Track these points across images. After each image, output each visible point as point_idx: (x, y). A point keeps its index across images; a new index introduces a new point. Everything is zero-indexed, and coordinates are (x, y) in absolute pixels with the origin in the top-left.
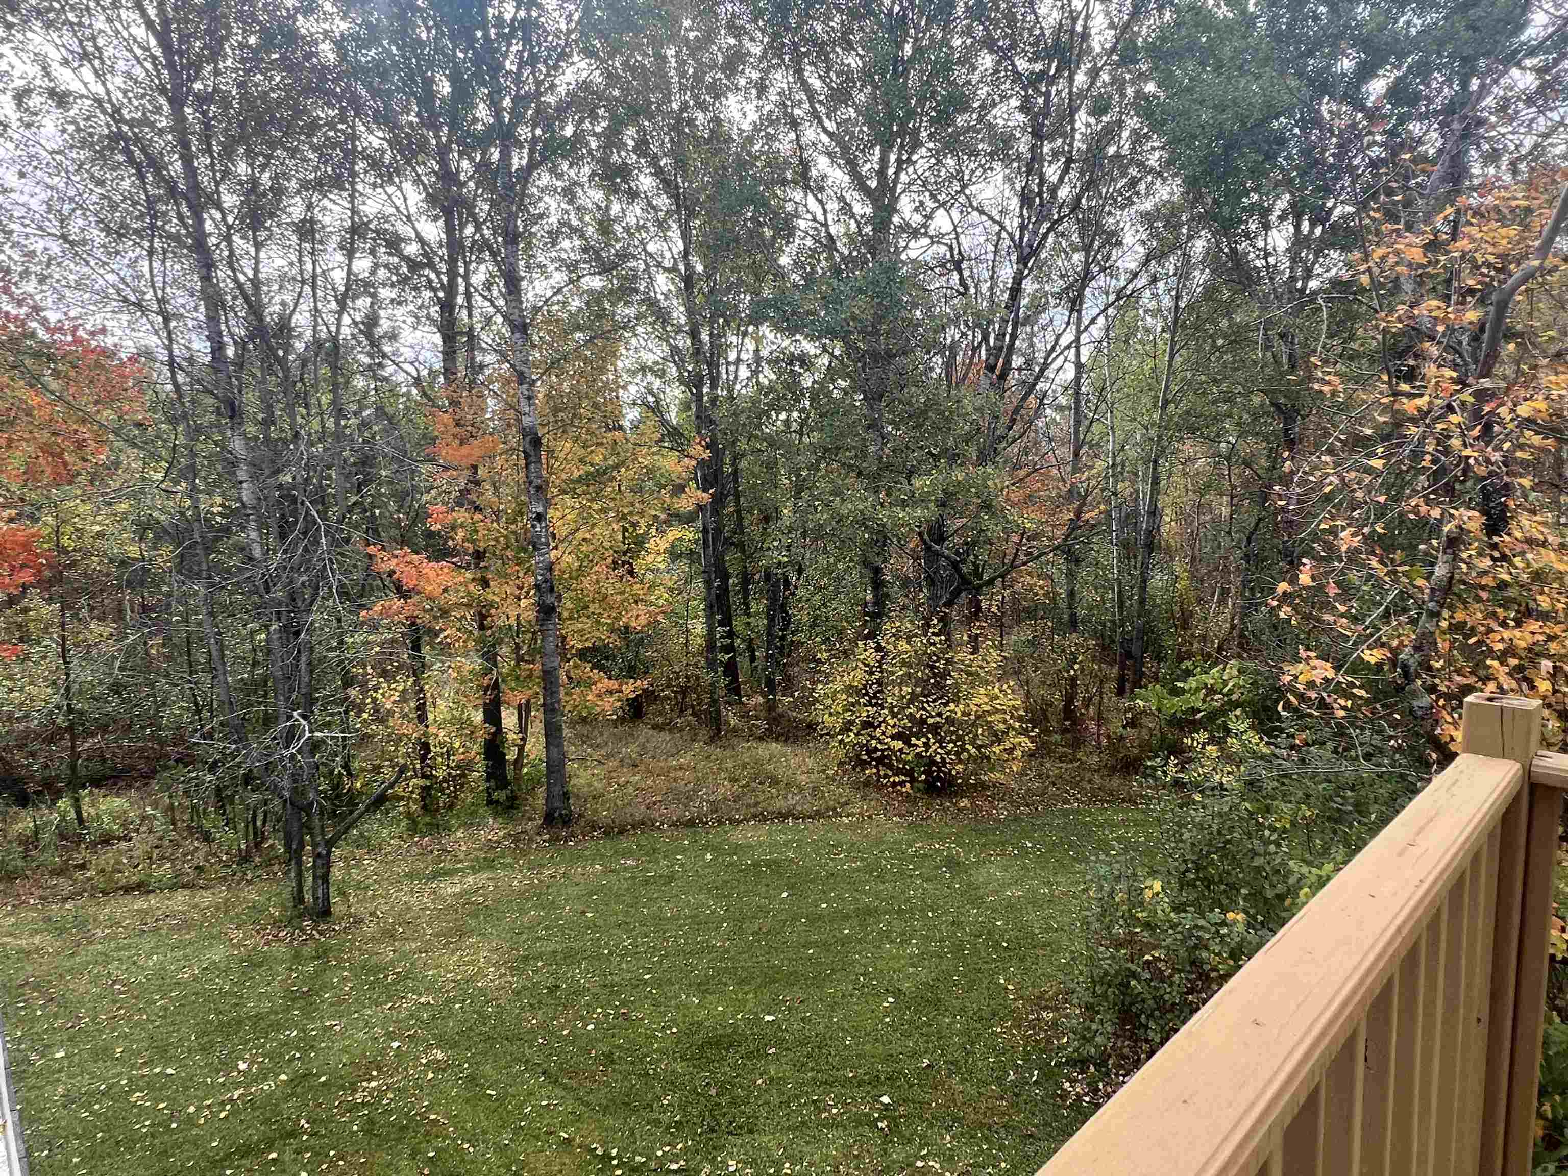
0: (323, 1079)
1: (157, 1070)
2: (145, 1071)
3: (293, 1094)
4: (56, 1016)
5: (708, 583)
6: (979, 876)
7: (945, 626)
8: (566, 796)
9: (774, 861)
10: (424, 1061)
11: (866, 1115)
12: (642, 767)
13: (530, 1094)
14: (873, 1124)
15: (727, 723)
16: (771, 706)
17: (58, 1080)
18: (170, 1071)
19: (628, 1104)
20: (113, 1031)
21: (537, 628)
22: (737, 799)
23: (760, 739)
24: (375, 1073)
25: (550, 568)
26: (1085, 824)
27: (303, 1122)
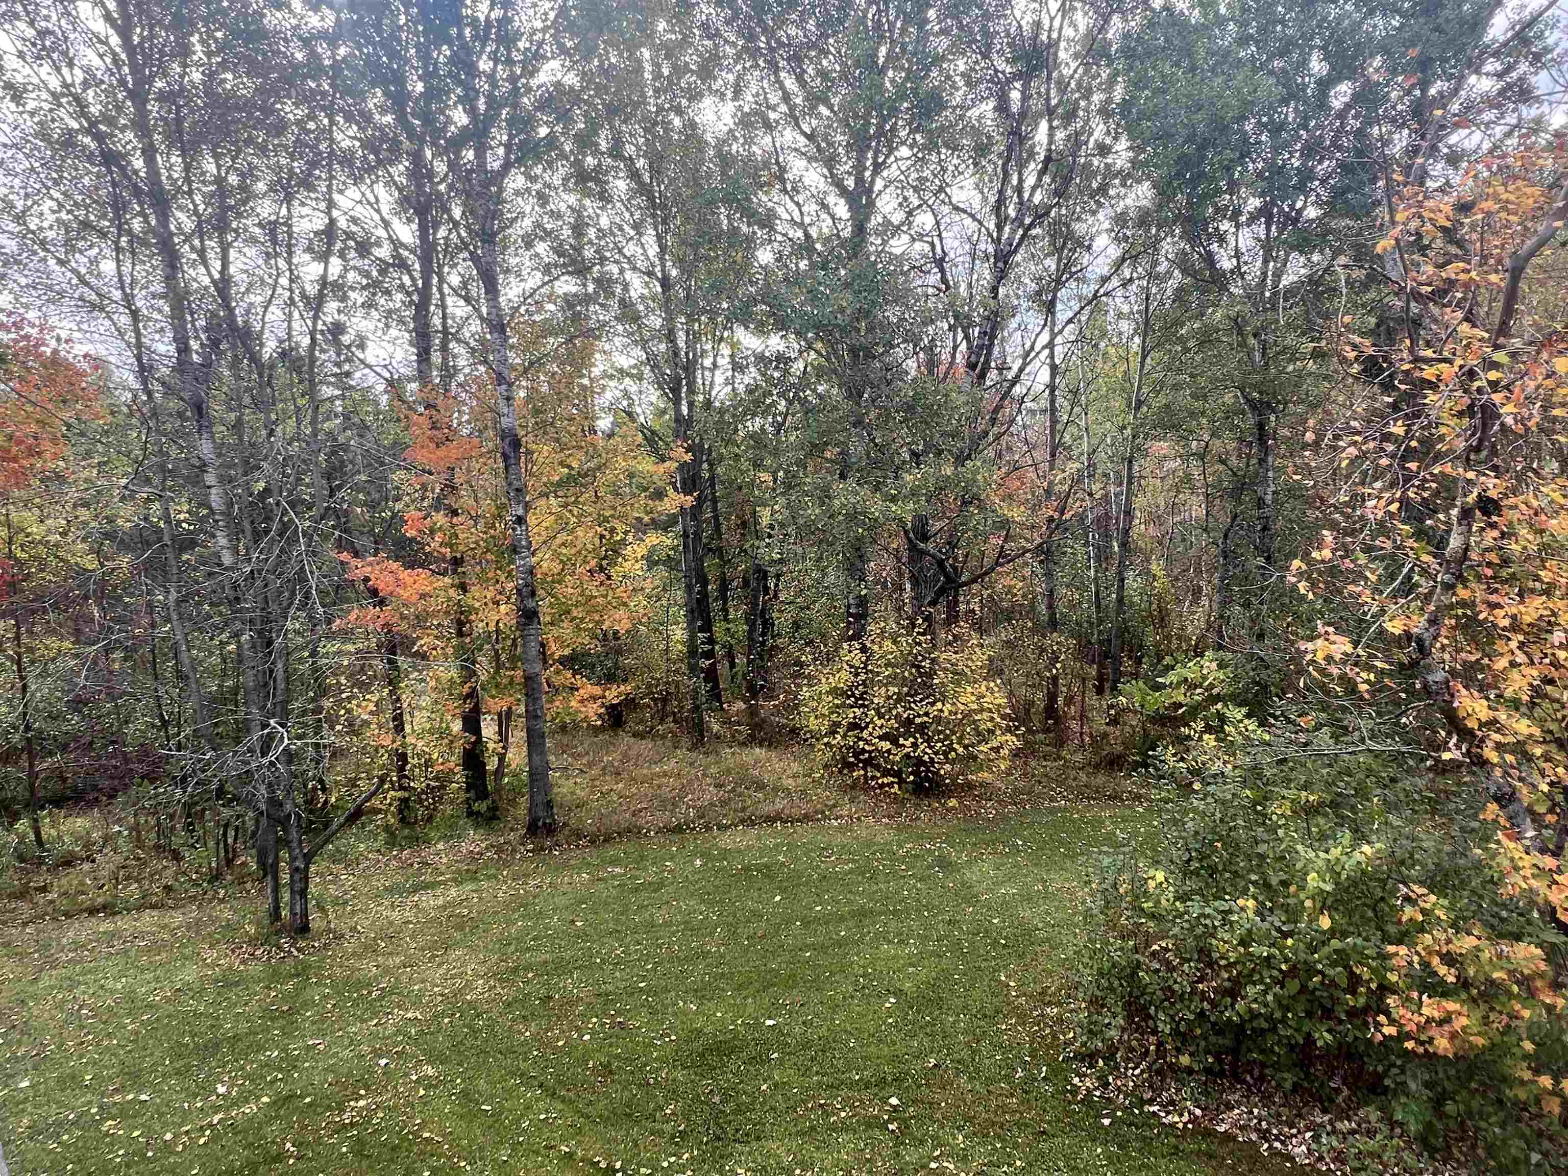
0: (308, 1100)
1: (131, 1097)
2: (118, 1098)
3: (277, 1117)
4: (19, 1043)
5: (689, 588)
6: (971, 875)
7: (929, 626)
8: (549, 805)
9: (766, 866)
10: (414, 1078)
11: (876, 1117)
12: (625, 775)
13: (528, 1107)
14: (884, 1126)
15: (710, 729)
16: (753, 712)
17: (23, 1111)
18: (144, 1097)
19: (630, 1115)
20: (81, 1057)
21: (518, 633)
22: (724, 803)
23: (743, 744)
24: (362, 1092)
25: (531, 572)
26: (1074, 821)
27: (288, 1145)
